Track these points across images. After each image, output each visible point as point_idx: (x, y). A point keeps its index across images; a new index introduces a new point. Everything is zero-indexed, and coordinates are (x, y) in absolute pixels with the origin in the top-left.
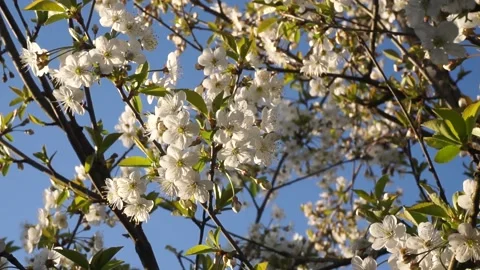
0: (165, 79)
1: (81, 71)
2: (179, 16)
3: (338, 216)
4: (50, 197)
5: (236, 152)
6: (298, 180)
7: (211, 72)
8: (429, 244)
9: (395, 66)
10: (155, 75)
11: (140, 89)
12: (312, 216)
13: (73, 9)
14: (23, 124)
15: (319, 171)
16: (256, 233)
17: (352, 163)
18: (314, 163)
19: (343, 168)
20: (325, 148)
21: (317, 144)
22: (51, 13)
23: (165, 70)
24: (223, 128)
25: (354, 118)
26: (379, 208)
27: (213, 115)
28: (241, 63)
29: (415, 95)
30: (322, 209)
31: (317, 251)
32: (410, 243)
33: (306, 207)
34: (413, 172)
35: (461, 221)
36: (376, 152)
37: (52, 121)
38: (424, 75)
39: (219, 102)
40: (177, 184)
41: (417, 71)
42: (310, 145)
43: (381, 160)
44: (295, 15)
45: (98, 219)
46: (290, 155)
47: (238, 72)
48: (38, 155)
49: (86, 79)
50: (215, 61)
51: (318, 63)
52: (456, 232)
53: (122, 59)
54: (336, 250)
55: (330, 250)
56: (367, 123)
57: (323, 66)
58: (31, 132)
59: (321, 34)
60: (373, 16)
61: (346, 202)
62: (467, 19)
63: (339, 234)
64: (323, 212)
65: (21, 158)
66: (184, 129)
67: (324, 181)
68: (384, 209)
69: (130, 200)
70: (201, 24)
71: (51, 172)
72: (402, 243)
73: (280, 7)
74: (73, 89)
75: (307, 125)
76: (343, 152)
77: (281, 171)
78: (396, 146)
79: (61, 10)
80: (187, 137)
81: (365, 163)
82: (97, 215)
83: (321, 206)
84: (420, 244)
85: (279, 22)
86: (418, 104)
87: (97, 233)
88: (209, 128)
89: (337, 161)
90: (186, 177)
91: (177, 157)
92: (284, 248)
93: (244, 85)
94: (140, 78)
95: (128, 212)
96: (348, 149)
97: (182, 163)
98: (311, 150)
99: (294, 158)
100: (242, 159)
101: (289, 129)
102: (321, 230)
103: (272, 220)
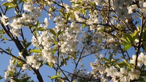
0: (44, 26)
1: (18, 24)
2: (50, 7)
3: (101, 66)
4: (11, 62)
5: (65, 47)
6: (88, 55)
7: (58, 24)
8: (123, 74)
9: (116, 21)
10: (41, 25)
11: (36, 29)
12: (93, 67)
13: (16, 5)
14: (2, 40)
15: (95, 52)
16: (75, 71)
17: (105, 50)
18: (93, 50)
19: (102, 51)
20: (96, 45)
21: (94, 44)
22: (9, 6)
23: (44, 23)
24: (61, 41)
25: (105, 36)
26: (110, 64)
27: (58, 37)
28: (67, 20)
29: (122, 29)
30: (96, 64)
31: (94, 77)
32: (118, 74)
33: (91, 64)
34: (122, 53)
35: (132, 67)
36: (112, 46)
37: (11, 39)
38: (124, 23)
39: (60, 33)
40: (47, 57)
41: (122, 22)
42: (92, 44)
43: (113, 49)
44: (84, 6)
45: (26, 68)
46: (85, 48)
47: (66, 23)
48: (7, 50)
49: (20, 26)
50: (59, 20)
51: (91, 21)
52: (131, 70)
53: (31, 20)
54: (100, 77)
55: (98, 77)
56: (109, 38)
57: (93, 22)
58: (5, 43)
59: (92, 12)
60: (108, 6)
61: (103, 62)
62: (131, 7)
63: (101, 72)
64: (96, 65)
65: (2, 51)
66: (49, 41)
67: (96, 55)
68: (111, 64)
69: (33, 63)
70: (57, 10)
71: (11, 55)
72: (116, 74)
73: (80, 4)
74: (15, 29)
75: (90, 38)
76: (102, 46)
77: (83, 53)
78: (116, 45)
79: (12, 5)
80: (50, 43)
81: (108, 50)
82: (26, 67)
83: (96, 63)
84: (121, 74)
85: (79, 9)
86: (122, 32)
87: (26, 73)
88: (57, 40)
89: (100, 49)
90: (50, 55)
91: (47, 49)
92: (84, 76)
93: (68, 27)
94: (36, 26)
95: (33, 66)
96: (103, 46)
97: (49, 51)
98: (92, 46)
99: (87, 48)
100: (67, 50)
101: (85, 40)
102: (96, 71)
103: (80, 68)
